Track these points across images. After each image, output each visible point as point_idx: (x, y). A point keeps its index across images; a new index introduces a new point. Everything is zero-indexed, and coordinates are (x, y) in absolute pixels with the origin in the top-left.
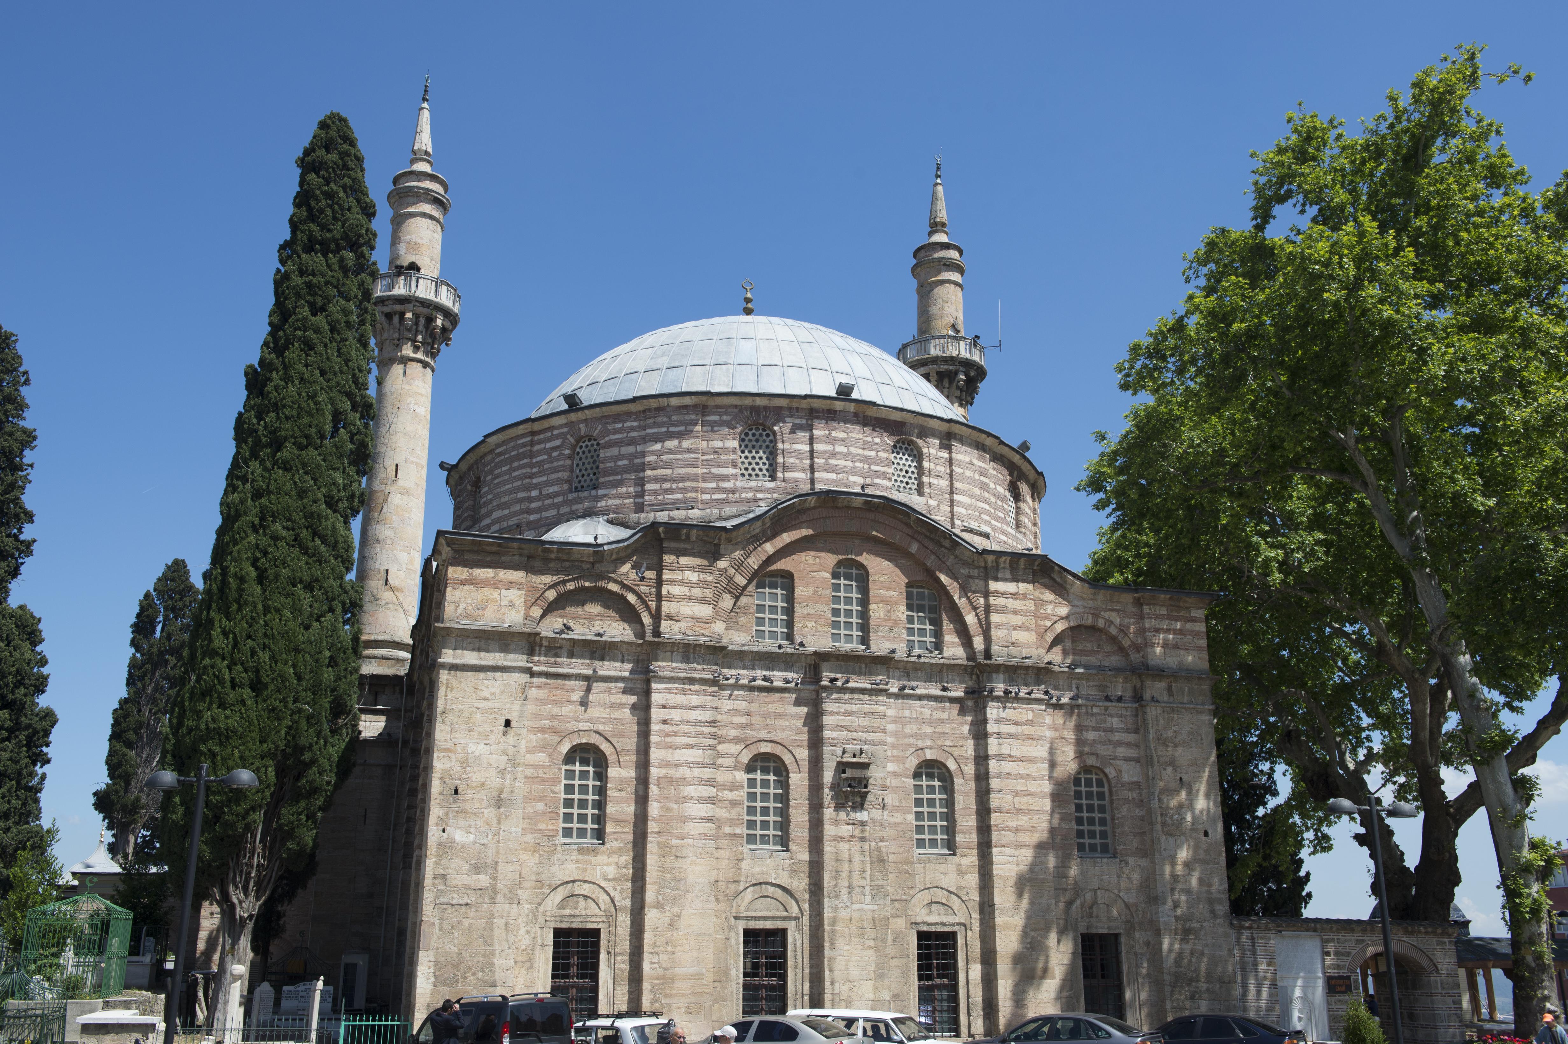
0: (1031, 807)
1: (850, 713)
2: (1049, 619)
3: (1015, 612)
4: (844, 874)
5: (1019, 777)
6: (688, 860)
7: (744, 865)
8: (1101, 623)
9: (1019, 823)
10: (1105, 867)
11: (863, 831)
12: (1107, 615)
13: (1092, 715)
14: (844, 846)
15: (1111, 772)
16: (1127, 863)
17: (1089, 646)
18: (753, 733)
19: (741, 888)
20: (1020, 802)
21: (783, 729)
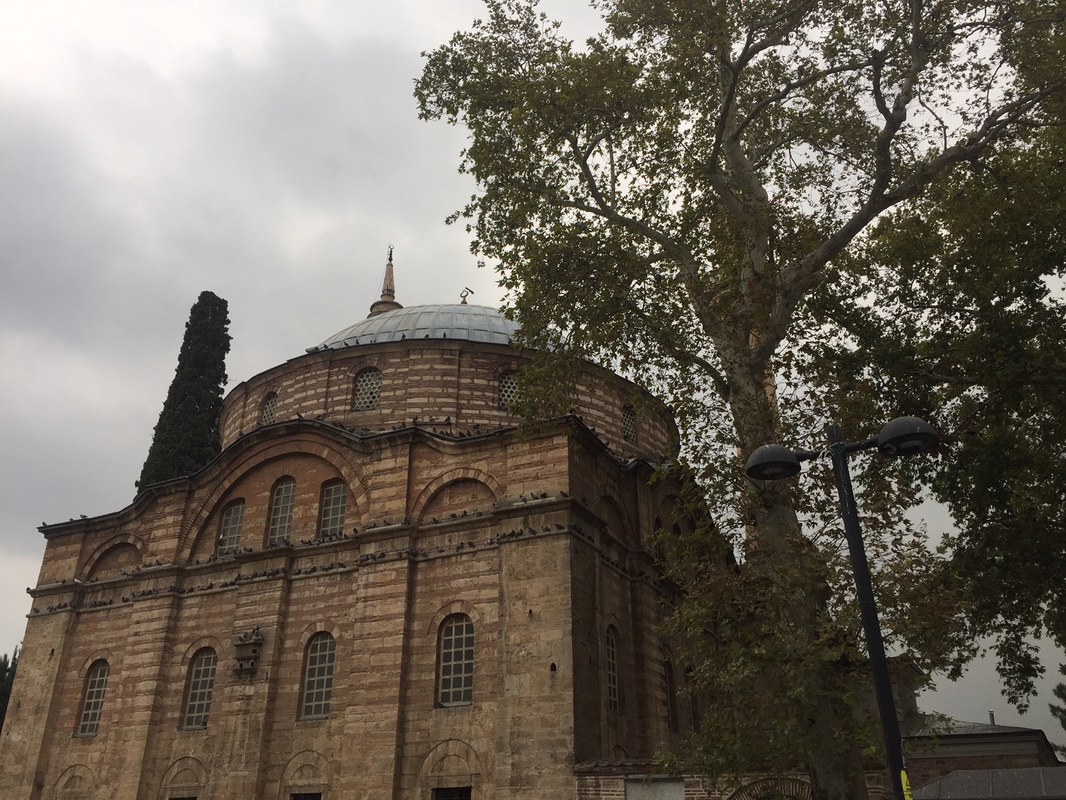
0: (385, 663)
1: (254, 603)
2: (423, 483)
3: (392, 485)
4: (229, 746)
5: (379, 635)
6: (130, 743)
7: (175, 744)
8: (471, 474)
9: (373, 680)
10: (458, 716)
11: (248, 705)
12: (475, 466)
13: (461, 563)
14: (233, 719)
15: (474, 616)
16: (480, 709)
17: (464, 498)
18: (198, 633)
19: (171, 763)
20: (374, 660)
21: (219, 625)
